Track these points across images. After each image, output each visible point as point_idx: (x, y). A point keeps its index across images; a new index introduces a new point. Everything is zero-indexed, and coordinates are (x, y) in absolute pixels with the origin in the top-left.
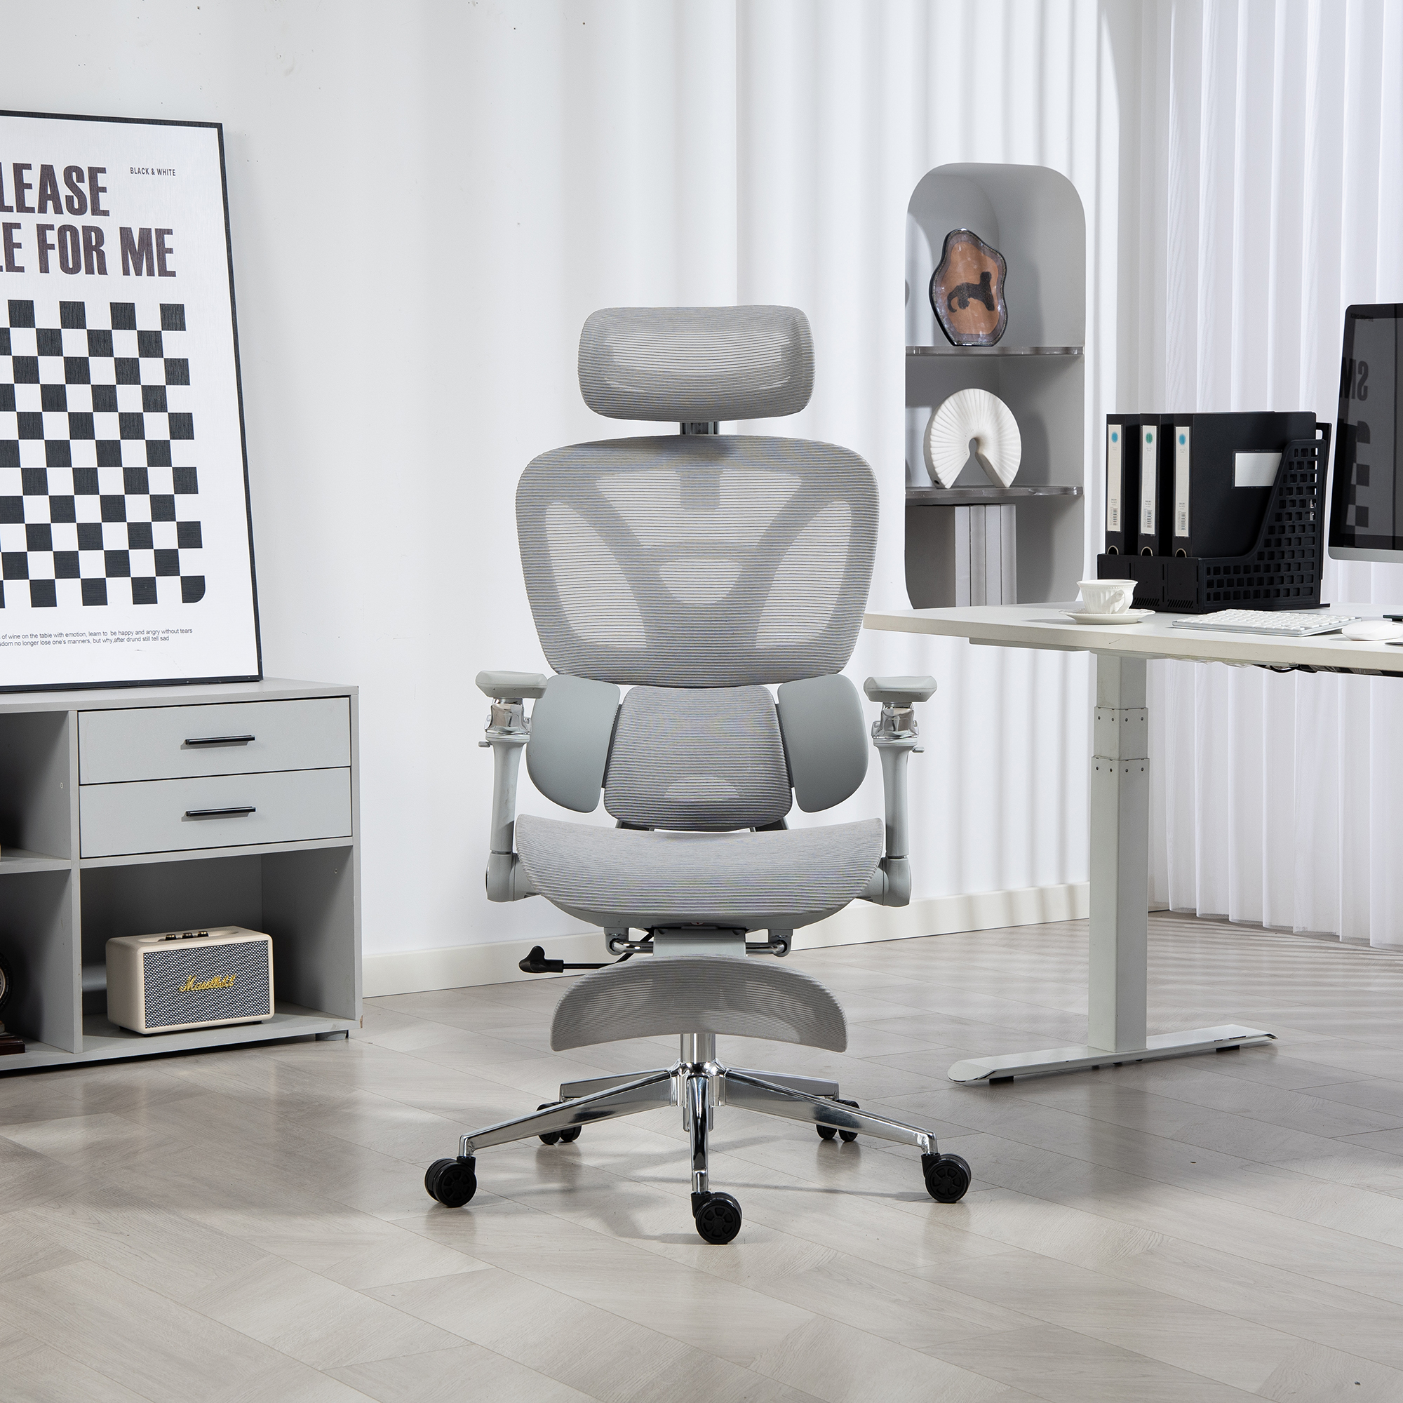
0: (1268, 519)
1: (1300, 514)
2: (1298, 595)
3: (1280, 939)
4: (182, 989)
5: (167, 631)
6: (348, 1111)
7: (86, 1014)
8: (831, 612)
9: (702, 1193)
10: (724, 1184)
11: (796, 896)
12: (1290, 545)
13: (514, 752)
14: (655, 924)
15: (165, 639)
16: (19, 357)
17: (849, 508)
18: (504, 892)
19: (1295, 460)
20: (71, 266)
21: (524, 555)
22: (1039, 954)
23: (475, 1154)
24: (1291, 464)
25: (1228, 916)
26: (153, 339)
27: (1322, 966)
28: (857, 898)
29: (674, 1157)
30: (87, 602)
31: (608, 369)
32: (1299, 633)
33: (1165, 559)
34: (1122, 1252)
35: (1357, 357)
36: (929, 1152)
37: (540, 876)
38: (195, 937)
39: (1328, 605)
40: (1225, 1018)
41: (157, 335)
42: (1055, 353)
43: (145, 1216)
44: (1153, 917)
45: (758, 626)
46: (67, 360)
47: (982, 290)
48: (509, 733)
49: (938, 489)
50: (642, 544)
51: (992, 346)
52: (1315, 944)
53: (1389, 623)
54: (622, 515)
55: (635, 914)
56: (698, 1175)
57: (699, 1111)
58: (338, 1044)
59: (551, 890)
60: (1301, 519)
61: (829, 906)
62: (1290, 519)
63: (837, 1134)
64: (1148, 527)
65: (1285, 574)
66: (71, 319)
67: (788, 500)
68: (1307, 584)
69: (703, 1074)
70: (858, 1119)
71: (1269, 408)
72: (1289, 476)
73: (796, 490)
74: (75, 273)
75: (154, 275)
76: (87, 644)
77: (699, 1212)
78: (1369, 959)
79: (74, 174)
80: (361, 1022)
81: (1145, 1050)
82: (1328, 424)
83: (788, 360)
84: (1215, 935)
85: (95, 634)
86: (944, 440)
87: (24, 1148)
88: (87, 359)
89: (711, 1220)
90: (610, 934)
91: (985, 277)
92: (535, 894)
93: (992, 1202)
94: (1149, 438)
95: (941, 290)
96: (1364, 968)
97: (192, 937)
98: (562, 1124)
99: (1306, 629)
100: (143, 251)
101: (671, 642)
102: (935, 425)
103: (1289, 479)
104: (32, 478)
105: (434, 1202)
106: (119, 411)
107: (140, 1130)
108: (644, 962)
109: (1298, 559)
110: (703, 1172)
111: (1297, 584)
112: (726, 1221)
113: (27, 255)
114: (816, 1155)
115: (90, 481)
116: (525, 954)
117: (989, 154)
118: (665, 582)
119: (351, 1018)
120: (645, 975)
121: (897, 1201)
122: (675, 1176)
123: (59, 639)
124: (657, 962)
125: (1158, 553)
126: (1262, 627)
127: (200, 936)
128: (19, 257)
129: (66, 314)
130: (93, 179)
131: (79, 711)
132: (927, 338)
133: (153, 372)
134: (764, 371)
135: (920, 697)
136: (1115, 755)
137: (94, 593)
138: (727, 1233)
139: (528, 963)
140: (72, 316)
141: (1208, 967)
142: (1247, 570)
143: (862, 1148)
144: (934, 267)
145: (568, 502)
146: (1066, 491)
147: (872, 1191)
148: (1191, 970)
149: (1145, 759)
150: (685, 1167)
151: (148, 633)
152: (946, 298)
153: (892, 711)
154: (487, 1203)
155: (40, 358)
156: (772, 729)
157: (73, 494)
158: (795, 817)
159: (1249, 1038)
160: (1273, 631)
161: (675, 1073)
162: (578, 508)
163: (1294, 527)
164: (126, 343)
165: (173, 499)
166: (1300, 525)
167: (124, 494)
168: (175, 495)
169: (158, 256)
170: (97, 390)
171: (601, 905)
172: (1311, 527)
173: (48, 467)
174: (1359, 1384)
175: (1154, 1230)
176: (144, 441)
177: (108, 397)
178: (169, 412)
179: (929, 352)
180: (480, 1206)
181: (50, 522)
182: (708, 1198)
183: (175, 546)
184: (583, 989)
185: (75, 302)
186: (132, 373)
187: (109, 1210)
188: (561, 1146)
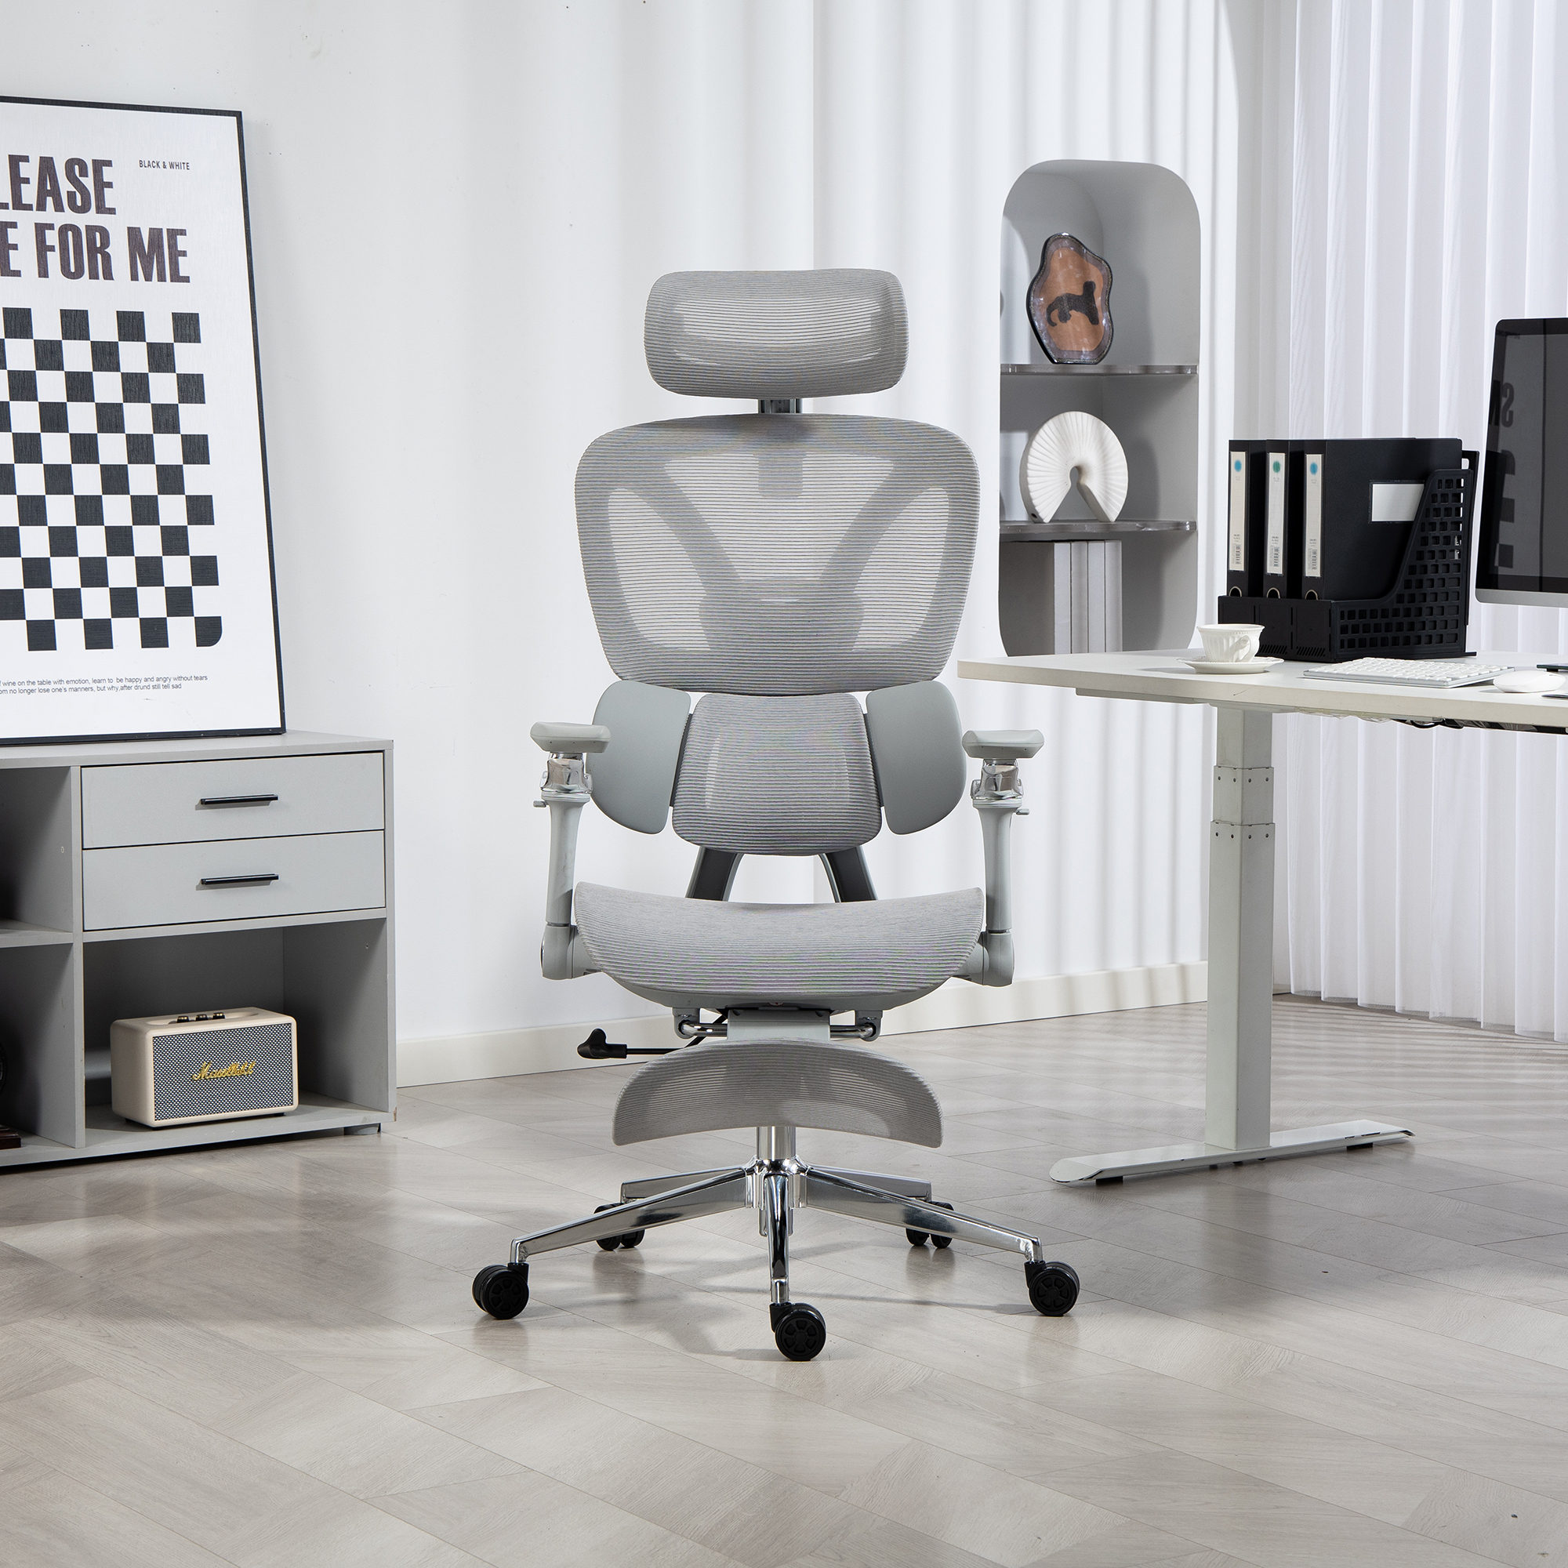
0: (1409, 558)
1: (1443, 552)
2: (1441, 642)
3: (1414, 1026)
4: (196, 1077)
5: (180, 678)
6: (384, 1213)
7: (90, 1104)
9: (782, 1305)
10: (805, 1295)
11: (886, 974)
12: (1432, 586)
13: (572, 813)
14: (729, 1004)
15: (177, 687)
16: (15, 371)
18: (561, 968)
19: (1439, 492)
20: (73, 270)
22: (1146, 1041)
23: (527, 1261)
24: (1434, 496)
25: (1357, 999)
26: (165, 352)
27: (1462, 1056)
28: (954, 976)
29: (750, 1264)
30: (90, 645)
31: (679, 339)
32: (1444, 684)
33: (1294, 602)
34: (1248, 1372)
35: (1507, 379)
36: (1033, 1260)
37: (602, 950)
38: (210, 1019)
39: (1474, 654)
40: (1354, 1113)
41: (169, 347)
42: (1167, 372)
43: (160, 1328)
46: (69, 375)
47: (1085, 301)
48: (568, 791)
49: (1035, 523)
51: (1096, 364)
52: (1453, 1031)
53: (1544, 673)
55: (707, 993)
56: (778, 1284)
57: (778, 1213)
58: (369, 1139)
59: (614, 966)
60: (1444, 558)
61: (924, 985)
62: (1433, 558)
63: (929, 1239)
64: (1275, 565)
65: (1427, 619)
66: (73, 329)
68: (1451, 630)
69: (782, 1172)
70: (952, 1223)
71: (1405, 435)
72: (1432, 510)
74: (77, 278)
75: (165, 281)
76: (90, 692)
77: (779, 1326)
78: (1514, 1048)
79: (77, 167)
80: (395, 1114)
81: (1267, 1149)
82: (1475, 452)
84: (1342, 1021)
85: (100, 681)
86: (1042, 469)
87: (23, 1253)
88: (90, 375)
89: (792, 1334)
90: (679, 1015)
91: (1089, 287)
92: (595, 971)
93: (1103, 1315)
94: (1277, 467)
95: (1040, 301)
96: (1508, 1057)
97: (206, 1019)
98: (623, 1226)
99: (1453, 679)
100: (153, 254)
102: (1032, 451)
103: (1432, 512)
104: (29, 507)
105: (482, 1313)
106: (126, 433)
107: (151, 1233)
108: (717, 1047)
109: (1441, 602)
110: (783, 1280)
111: (1440, 630)
112: (809, 1335)
113: (23, 257)
114: (905, 1263)
115: (93, 510)
116: (585, 1037)
117: (1094, 149)
119: (383, 1109)
120: (717, 1061)
121: (998, 1314)
122: (750, 1285)
123: (59, 686)
124: (731, 1046)
125: (1285, 595)
126: (1403, 677)
127: (215, 1018)
128: (15, 260)
129: (68, 324)
130: (98, 173)
131: (82, 767)
132: (1023, 355)
133: (163, 387)
135: (1026, 753)
136: (1237, 819)
137: (98, 636)
138: (810, 1349)
139: (588, 1048)
140: (74, 326)
141: (1335, 1056)
142: (1385, 614)
143: (956, 1255)
144: (1031, 275)
145: (634, 489)
146: (1179, 525)
147: (969, 1303)
148: (1315, 1059)
149: (1270, 824)
150: (763, 1276)
151: (158, 680)
152: (1045, 310)
153: (994, 768)
154: (542, 1315)
155: (38, 373)
157: (75, 525)
159: (1384, 1134)
160: (1416, 682)
161: (751, 1171)
163: (1437, 566)
164: (134, 357)
165: (187, 531)
166: (1443, 565)
167: (131, 524)
168: (189, 526)
169: (170, 259)
170: (101, 409)
171: (670, 982)
172: (1456, 566)
173: (47, 494)
174: (1516, 1517)
175: (1284, 1346)
176: (154, 465)
177: (114, 416)
178: (182, 433)
179: (1027, 371)
180: (534, 1318)
181: (49, 556)
182: (788, 1310)
183: (189, 583)
184: (649, 1076)
185: (77, 310)
186: (140, 390)
187: (120, 1322)
188: (621, 1253)
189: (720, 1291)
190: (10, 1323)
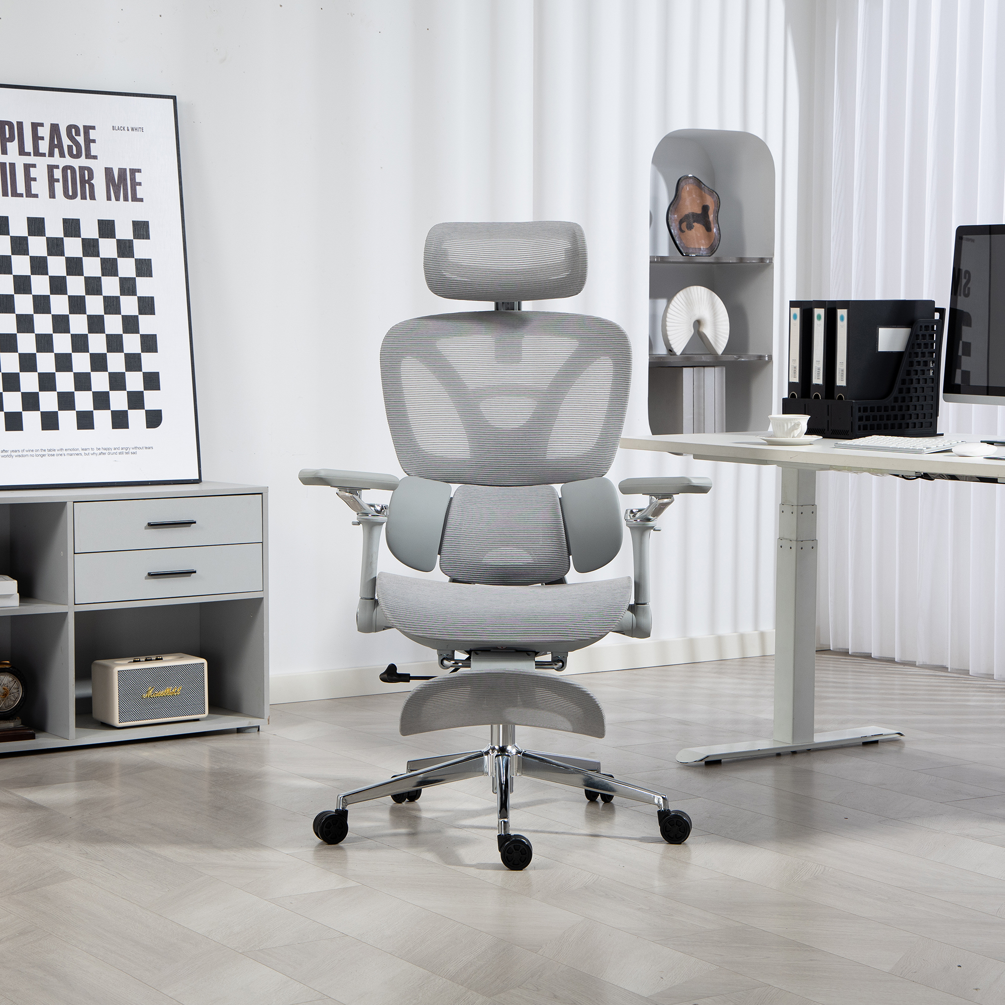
0: (901, 374)
1: (923, 371)
2: (922, 427)
3: (907, 670)
4: (145, 696)
5: (136, 448)
6: (260, 780)
7: (78, 713)
8: (599, 434)
9: (505, 835)
10: (520, 830)
11: (570, 629)
12: (916, 392)
13: (376, 529)
14: (472, 647)
15: (134, 453)
16: (34, 256)
17: (611, 362)
18: (369, 625)
19: (920, 333)
20: (71, 194)
21: (386, 393)
22: (740, 678)
23: (348, 808)
24: (917, 336)
25: (871, 654)
26: (128, 245)
27: (936, 688)
28: (612, 631)
29: (487, 812)
30: (80, 427)
31: (444, 264)
32: (922, 451)
33: (830, 401)
34: (796, 878)
35: (963, 267)
36: (662, 809)
37: (393, 613)
38: (154, 660)
39: (942, 435)
40: (869, 722)
41: (130, 242)
42: (754, 261)
43: (118, 849)
44: (819, 654)
45: (547, 444)
46: (67, 259)
47: (703, 217)
49: (671, 355)
50: (468, 386)
51: (710, 256)
52: (931, 673)
53: (985, 445)
54: (454, 366)
55: (458, 641)
56: (503, 822)
57: (503, 779)
58: (253, 735)
59: (401, 624)
60: (924, 374)
61: (593, 636)
62: (917, 374)
63: (599, 797)
64: (818, 378)
65: (913, 413)
66: (70, 231)
67: (569, 356)
68: (928, 420)
69: (507, 754)
70: (613, 786)
71: (902, 298)
72: (916, 345)
73: (575, 349)
74: (74, 199)
75: (128, 201)
76: (80, 456)
77: (503, 848)
78: (969, 684)
79: (73, 130)
80: (269, 720)
81: (813, 743)
82: (943, 309)
83: (570, 259)
84: (862, 667)
85: (86, 450)
86: (676, 322)
87: (35, 803)
88: (81, 259)
89: (511, 854)
90: (441, 655)
91: (705, 209)
92: (390, 628)
93: (707, 844)
94: (819, 317)
95: (675, 217)
96: (965, 689)
97: (151, 660)
98: (408, 787)
99: (927, 448)
100: (121, 184)
101: (487, 454)
102: (669, 311)
103: (916, 346)
104: (43, 341)
105: (319, 840)
106: (103, 295)
107: (114, 792)
108: (464, 674)
109: (922, 402)
110: (506, 820)
111: (921, 420)
112: (522, 854)
113: (40, 186)
114: (584, 811)
115: (83, 343)
116: (384, 669)
117: (709, 122)
118: (483, 413)
119: (261, 717)
120: (465, 683)
121: (641, 843)
122: (487, 825)
123: (60, 452)
124: (473, 674)
125: (824, 397)
126: (896, 447)
127: (157, 659)
128: (35, 188)
129: (67, 227)
130: (87, 134)
131: (74, 502)
132: (664, 249)
133: (126, 267)
134: (553, 266)
136: (794, 537)
137: (85, 421)
138: (523, 862)
139: (386, 676)
140: (71, 228)
141: (857, 688)
142: (886, 409)
143: (616, 807)
144: (669, 201)
145: (417, 357)
146: (761, 357)
147: (623, 835)
148: (844, 690)
149: (815, 540)
150: (494, 818)
151: (122, 449)
152: (678, 223)
154: (356, 842)
155: (49, 258)
156: (556, 514)
157: (71, 352)
158: (572, 576)
159: (885, 735)
160: (904, 450)
161: (487, 753)
162: (423, 361)
163: (919, 380)
164: (108, 248)
165: (140, 356)
166: (923, 379)
167: (106, 352)
168: (142, 354)
169: (131, 187)
170: (88, 280)
171: (435, 634)
172: (931, 380)
173: (54, 333)
174: (960, 966)
175: (819, 863)
176: (121, 316)
177: (95, 285)
178: (138, 295)
179: (666, 260)
180: (351, 844)
181: (55, 372)
182: (509, 839)
183: (142, 389)
184: (422, 692)
185: (73, 219)
186: (112, 268)
187: (93, 845)
188: (407, 805)
189: (468, 828)
190: (25, 845)
